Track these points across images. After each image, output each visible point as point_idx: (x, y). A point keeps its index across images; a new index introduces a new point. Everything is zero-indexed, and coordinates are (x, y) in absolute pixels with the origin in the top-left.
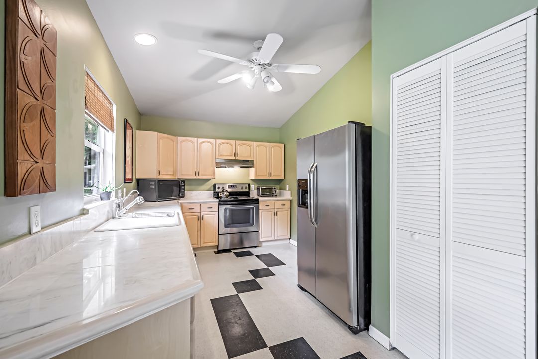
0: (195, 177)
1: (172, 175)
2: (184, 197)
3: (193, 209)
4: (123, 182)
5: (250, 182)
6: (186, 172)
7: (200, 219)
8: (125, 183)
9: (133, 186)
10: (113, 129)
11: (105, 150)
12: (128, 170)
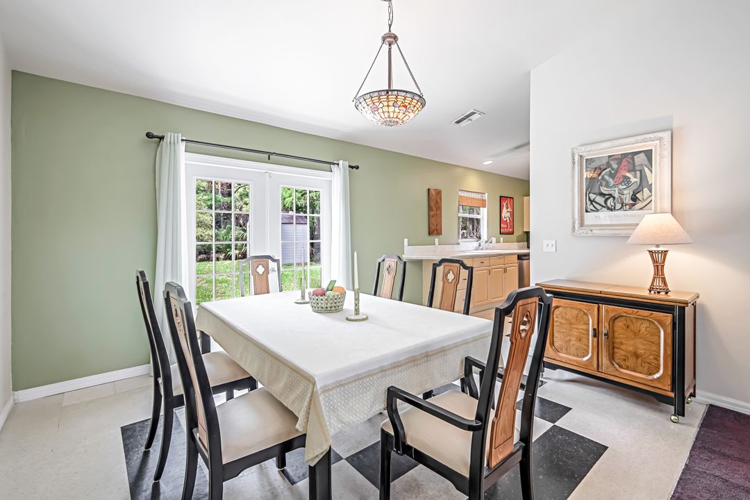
4: (499, 233)
8: (501, 234)
9: (518, 237)
10: (484, 206)
11: (483, 217)
12: (505, 226)
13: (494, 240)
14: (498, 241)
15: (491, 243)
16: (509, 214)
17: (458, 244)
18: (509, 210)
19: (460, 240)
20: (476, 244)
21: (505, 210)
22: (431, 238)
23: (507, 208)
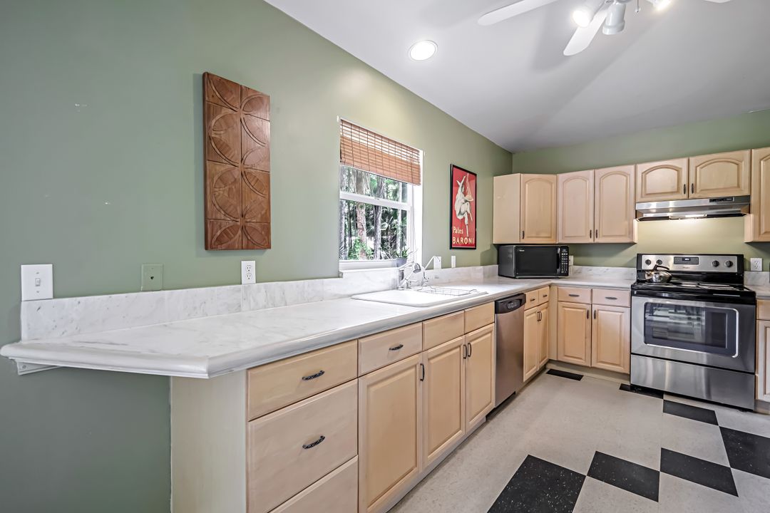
0: (591, 241)
1: (549, 237)
2: (567, 274)
3: (578, 296)
4: (449, 247)
5: (746, 251)
6: (574, 233)
7: (591, 315)
8: (451, 248)
9: (484, 254)
10: (416, 181)
11: (413, 208)
12: (461, 231)
13: (437, 261)
14: (446, 265)
15: (431, 268)
16: (466, 207)
17: (339, 275)
18: (467, 198)
19: (343, 264)
20: (393, 273)
21: (459, 196)
22: (221, 260)
23: (465, 194)
